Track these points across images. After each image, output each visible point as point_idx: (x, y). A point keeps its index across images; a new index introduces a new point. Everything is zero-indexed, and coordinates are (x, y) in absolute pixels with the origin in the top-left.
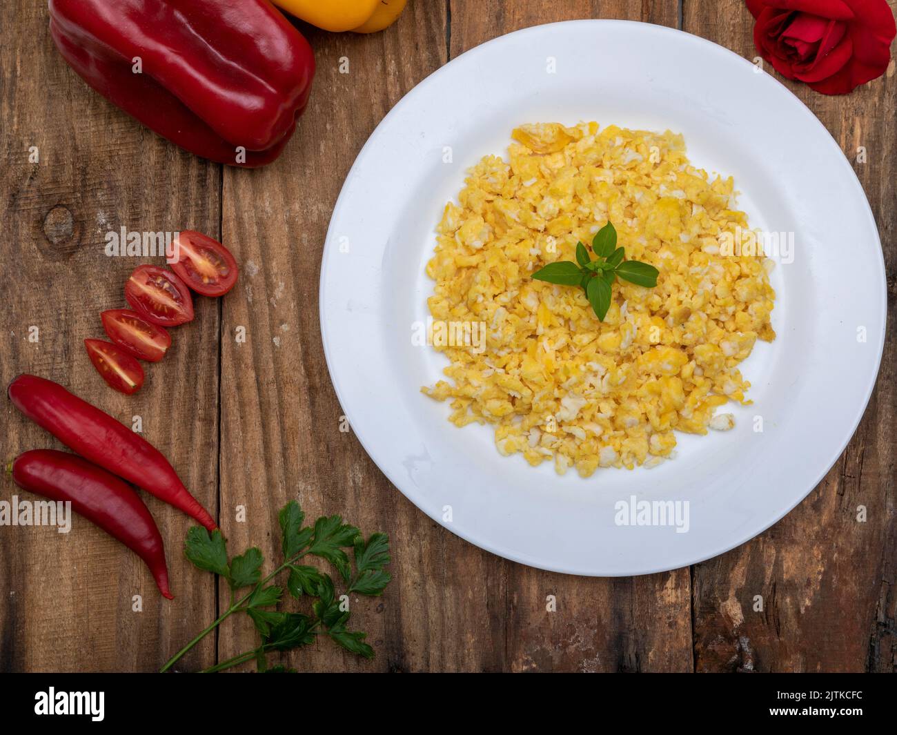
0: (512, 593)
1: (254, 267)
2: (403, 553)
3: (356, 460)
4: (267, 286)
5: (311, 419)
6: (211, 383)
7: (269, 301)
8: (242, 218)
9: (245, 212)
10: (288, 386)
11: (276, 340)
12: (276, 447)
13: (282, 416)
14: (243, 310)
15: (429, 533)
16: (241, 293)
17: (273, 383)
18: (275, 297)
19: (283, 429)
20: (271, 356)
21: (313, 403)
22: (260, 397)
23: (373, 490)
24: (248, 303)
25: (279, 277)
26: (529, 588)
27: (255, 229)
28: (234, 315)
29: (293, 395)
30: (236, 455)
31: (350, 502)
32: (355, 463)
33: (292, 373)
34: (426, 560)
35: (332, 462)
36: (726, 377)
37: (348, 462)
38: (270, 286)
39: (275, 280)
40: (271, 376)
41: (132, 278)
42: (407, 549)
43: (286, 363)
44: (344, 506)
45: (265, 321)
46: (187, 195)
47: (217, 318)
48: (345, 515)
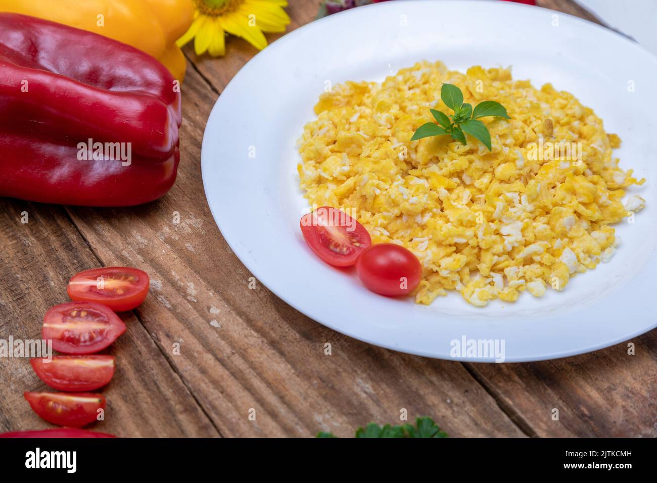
0: (578, 408)
1: (156, 283)
2: (456, 425)
3: (354, 376)
4: (178, 290)
5: (289, 366)
6: (173, 380)
7: (187, 300)
8: (123, 256)
9: (122, 250)
10: (249, 350)
11: (214, 323)
12: (272, 399)
13: (260, 375)
14: (168, 315)
15: (465, 399)
16: (157, 305)
17: (233, 353)
18: (191, 295)
19: (269, 384)
20: (217, 336)
21: (282, 353)
22: (228, 369)
23: (388, 390)
24: (169, 309)
25: (184, 280)
26: (589, 396)
27: (140, 258)
28: (162, 323)
29: (258, 355)
30: (237, 423)
31: (374, 410)
32: (355, 378)
33: (246, 340)
34: (481, 421)
35: (333, 388)
36: (611, 171)
37: (348, 381)
38: (182, 291)
39: (182, 284)
40: (228, 350)
41: (45, 325)
42: (456, 420)
43: (236, 336)
44: (372, 415)
45: (194, 316)
46: (60, 262)
47: (146, 331)
48: (378, 422)
